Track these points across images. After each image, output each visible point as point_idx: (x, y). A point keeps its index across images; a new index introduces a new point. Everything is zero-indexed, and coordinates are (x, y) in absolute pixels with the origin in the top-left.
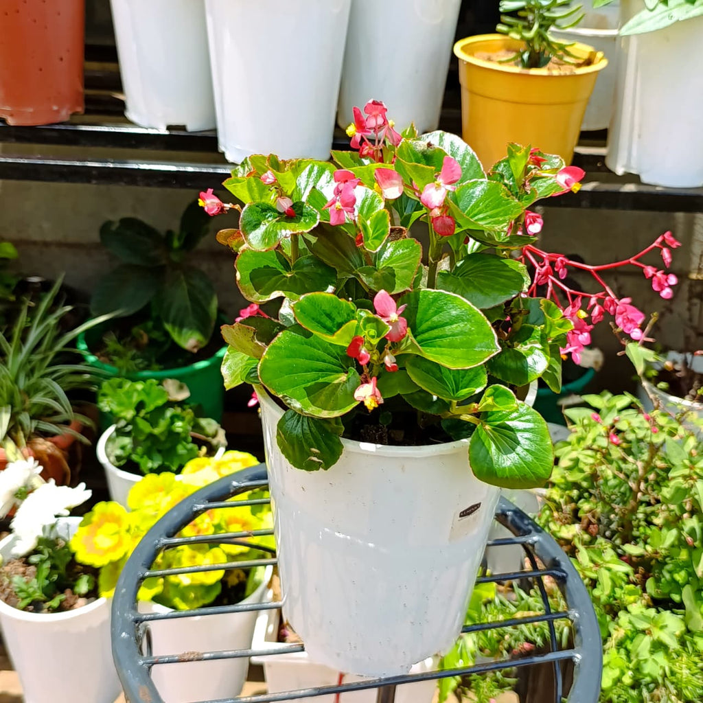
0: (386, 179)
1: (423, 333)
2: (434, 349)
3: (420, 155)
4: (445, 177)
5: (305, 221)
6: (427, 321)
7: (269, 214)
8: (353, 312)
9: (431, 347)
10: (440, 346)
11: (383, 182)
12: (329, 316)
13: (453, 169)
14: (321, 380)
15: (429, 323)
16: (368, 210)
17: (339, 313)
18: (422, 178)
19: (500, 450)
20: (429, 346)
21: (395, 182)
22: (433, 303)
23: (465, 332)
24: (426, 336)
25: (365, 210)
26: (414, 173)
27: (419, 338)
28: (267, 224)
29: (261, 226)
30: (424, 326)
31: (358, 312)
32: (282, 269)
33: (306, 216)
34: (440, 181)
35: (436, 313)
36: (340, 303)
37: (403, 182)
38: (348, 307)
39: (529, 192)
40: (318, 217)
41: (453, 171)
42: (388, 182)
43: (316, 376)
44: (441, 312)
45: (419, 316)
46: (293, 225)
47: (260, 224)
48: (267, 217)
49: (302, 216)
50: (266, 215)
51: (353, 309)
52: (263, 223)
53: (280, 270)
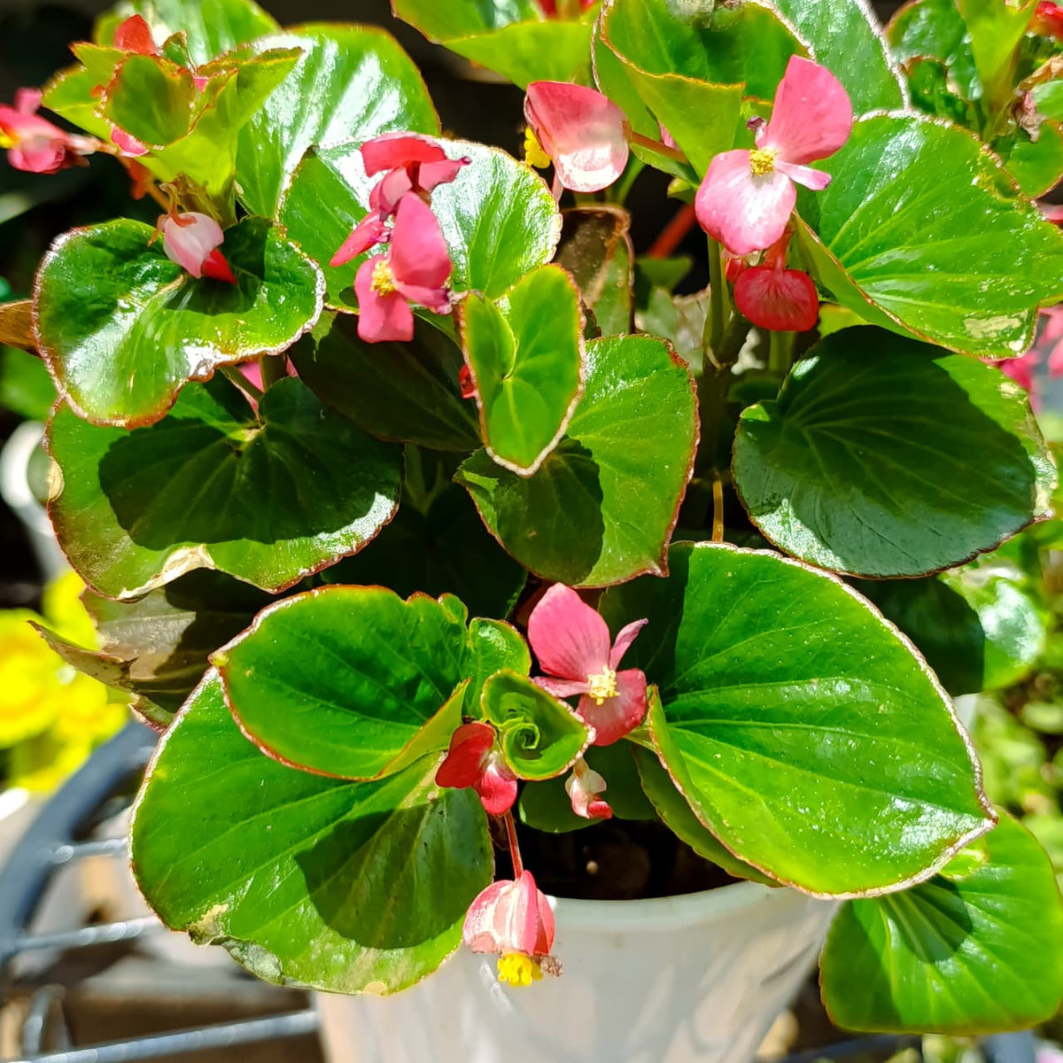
0: (566, 118)
1: (698, 685)
2: (738, 754)
3: (689, 31)
4: (788, 137)
5: (272, 300)
6: (712, 651)
7: (148, 267)
8: (456, 630)
9: (729, 741)
10: (759, 748)
11: (558, 127)
12: (365, 665)
13: (823, 105)
14: (358, 811)
15: (719, 661)
16: (504, 244)
17: (402, 650)
18: (699, 123)
19: (912, 948)
20: (721, 738)
21: (601, 127)
22: (735, 593)
23: (853, 717)
24: (709, 698)
25: (494, 238)
26: (670, 108)
27: (684, 701)
28: (139, 310)
29: (118, 316)
30: (703, 667)
31: (471, 630)
32: (223, 419)
33: (275, 281)
34: (770, 150)
35: (748, 629)
36: (405, 616)
37: (626, 126)
38: (436, 619)
39: (1035, 134)
40: (320, 291)
41: (819, 116)
42: (572, 129)
43: (340, 800)
44: (766, 627)
45: (683, 633)
46: (223, 323)
47: (114, 305)
48: (139, 277)
49: (262, 278)
50: (137, 270)
51: (456, 621)
52: (121, 303)
53: (216, 424)
